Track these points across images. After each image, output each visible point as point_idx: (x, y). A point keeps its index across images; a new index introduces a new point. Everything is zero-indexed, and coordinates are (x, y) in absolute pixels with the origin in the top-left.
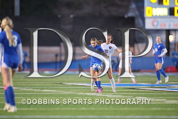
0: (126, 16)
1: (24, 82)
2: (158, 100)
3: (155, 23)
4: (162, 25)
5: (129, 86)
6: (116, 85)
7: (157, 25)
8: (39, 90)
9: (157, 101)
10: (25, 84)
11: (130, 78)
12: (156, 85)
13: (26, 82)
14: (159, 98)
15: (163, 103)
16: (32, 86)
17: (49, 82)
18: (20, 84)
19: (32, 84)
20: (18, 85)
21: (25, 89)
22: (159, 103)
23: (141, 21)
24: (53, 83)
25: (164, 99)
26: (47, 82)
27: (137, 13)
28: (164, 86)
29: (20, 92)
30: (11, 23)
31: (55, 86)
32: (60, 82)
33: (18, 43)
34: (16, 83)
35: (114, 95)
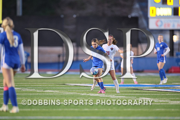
0: (130, 16)
1: (26, 82)
2: (162, 101)
3: (159, 23)
4: (166, 25)
5: (132, 87)
6: (119, 86)
7: (161, 25)
8: (42, 91)
9: (160, 101)
10: (27, 84)
11: (132, 78)
12: (160, 86)
13: (28, 82)
14: (163, 99)
15: (167, 104)
16: (35, 87)
17: (51, 82)
18: (22, 84)
19: (35, 84)
20: (20, 85)
21: (27, 90)
22: (163, 104)
23: (144, 21)
24: (55, 83)
25: (168, 100)
26: (50, 82)
27: (141, 13)
28: (168, 87)
29: (22, 93)
30: (12, 23)
31: (58, 87)
32: (62, 82)
33: (19, 43)
34: (18, 83)
35: (117, 95)
